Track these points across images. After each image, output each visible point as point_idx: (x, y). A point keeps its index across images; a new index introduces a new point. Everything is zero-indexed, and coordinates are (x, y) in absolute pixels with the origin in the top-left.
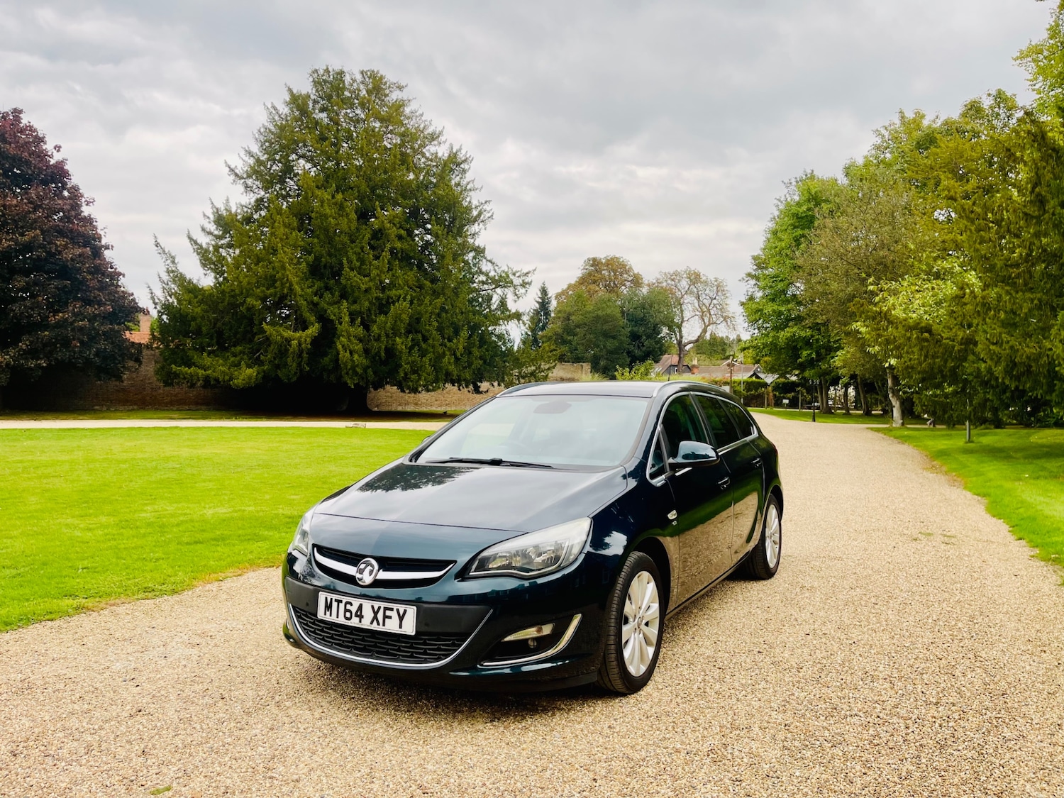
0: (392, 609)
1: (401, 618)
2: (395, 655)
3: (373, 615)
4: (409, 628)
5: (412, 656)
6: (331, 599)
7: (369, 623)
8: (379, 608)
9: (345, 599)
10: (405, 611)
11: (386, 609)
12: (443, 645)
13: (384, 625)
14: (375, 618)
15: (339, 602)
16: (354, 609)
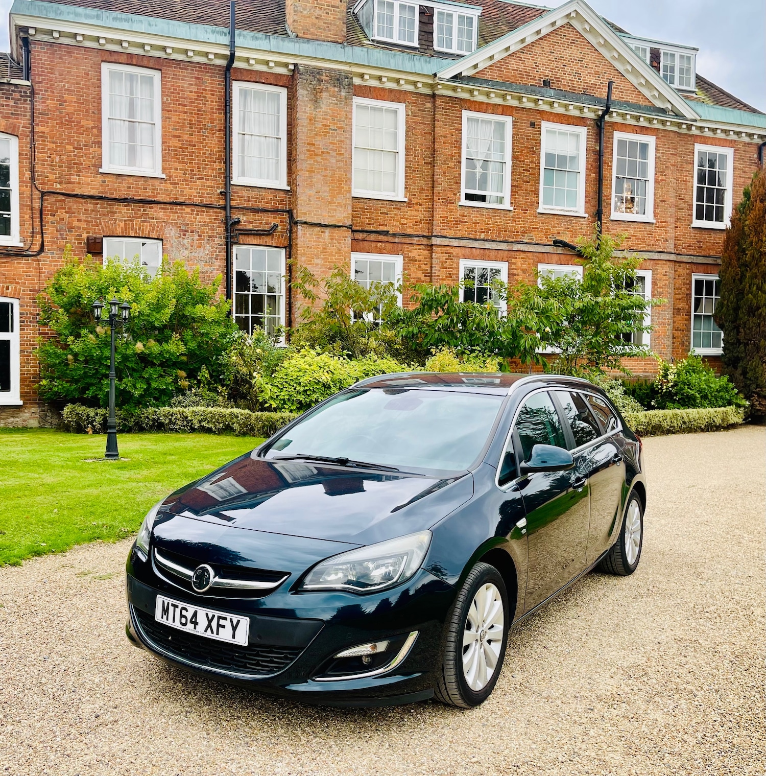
0: (225, 619)
1: (234, 628)
2: (229, 663)
4: (242, 638)
5: (245, 667)
6: (168, 603)
7: (203, 631)
8: (214, 616)
9: (181, 604)
10: (238, 622)
11: (219, 618)
12: (276, 658)
13: (218, 634)
14: (209, 626)
15: (175, 606)
16: (189, 615)
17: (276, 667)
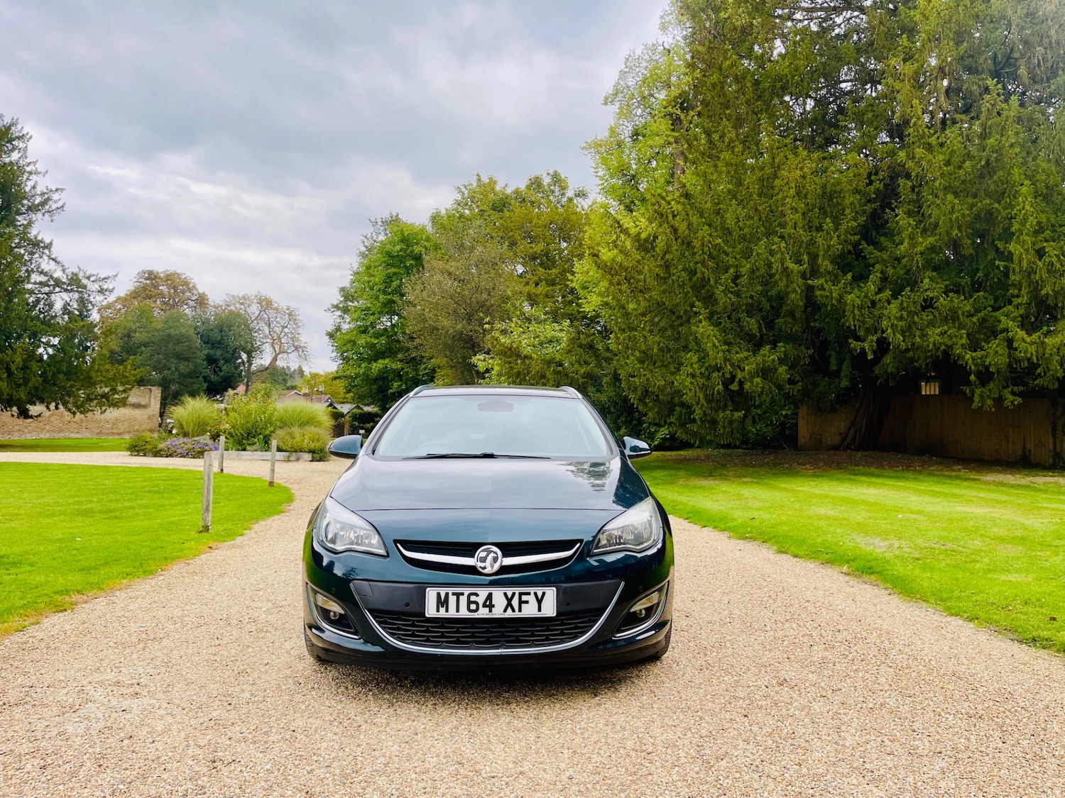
0: (529, 594)
1: (540, 601)
2: (529, 641)
3: (506, 602)
4: (549, 609)
7: (502, 612)
8: (514, 594)
9: (467, 591)
10: (544, 594)
11: (521, 594)
12: (579, 623)
13: (520, 611)
14: (509, 604)
15: (458, 595)
16: (481, 600)
17: (580, 633)
